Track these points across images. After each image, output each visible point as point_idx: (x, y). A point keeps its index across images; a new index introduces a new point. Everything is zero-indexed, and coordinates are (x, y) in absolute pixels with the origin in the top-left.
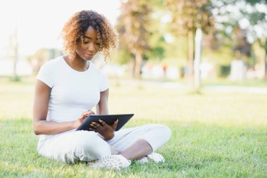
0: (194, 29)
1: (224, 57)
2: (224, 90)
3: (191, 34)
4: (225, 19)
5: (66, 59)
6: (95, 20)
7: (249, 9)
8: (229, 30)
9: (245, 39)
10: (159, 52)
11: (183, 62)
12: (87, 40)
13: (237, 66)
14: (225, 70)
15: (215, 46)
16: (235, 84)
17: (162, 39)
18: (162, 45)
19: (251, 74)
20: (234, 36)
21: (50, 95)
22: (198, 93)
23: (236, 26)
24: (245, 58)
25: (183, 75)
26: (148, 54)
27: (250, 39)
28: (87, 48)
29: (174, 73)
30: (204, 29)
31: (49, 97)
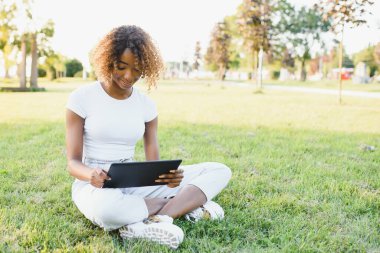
0: (258, 50)
1: (276, 67)
2: (275, 89)
3: (256, 52)
4: (278, 43)
5: (102, 84)
6: (134, 41)
7: (293, 37)
8: (279, 50)
9: (290, 55)
10: (236, 64)
11: (251, 70)
12: (122, 65)
13: (284, 72)
14: (277, 75)
15: (271, 60)
16: (282, 84)
17: (238, 56)
18: (238, 59)
19: (293, 77)
20: (283, 54)
21: (84, 129)
22: (260, 92)
23: (284, 48)
24: (290, 68)
25: (250, 78)
26: (229, 65)
27: (293, 56)
28: (123, 76)
29: (245, 76)
30: (264, 50)
31: (83, 132)
